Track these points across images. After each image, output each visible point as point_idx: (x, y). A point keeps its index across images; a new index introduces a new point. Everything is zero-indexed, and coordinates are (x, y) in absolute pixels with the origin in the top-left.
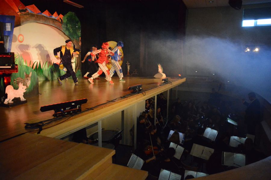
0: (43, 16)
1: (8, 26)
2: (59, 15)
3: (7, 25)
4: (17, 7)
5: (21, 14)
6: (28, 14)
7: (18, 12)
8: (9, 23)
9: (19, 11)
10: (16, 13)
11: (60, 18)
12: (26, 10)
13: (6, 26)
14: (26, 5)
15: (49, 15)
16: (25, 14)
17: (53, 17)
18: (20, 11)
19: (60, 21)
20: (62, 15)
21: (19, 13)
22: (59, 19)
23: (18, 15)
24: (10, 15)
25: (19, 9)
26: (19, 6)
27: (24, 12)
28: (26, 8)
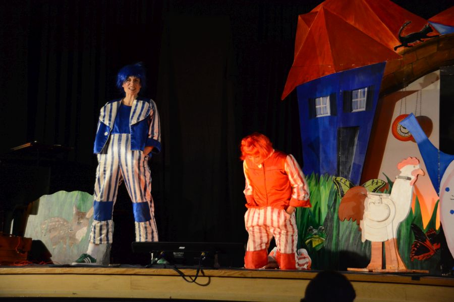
1: (359, 99)
3: (357, 95)
4: (394, 32)
5: (407, 48)
6: (438, 39)
7: (396, 49)
8: (364, 88)
9: (398, 44)
10: (390, 50)
12: (430, 29)
13: (353, 100)
14: (427, 16)
16: (420, 47)
18: (404, 42)
21: (401, 49)
23: (397, 56)
24: (370, 64)
25: (402, 36)
26: (402, 28)
27: (418, 41)
28: (429, 25)
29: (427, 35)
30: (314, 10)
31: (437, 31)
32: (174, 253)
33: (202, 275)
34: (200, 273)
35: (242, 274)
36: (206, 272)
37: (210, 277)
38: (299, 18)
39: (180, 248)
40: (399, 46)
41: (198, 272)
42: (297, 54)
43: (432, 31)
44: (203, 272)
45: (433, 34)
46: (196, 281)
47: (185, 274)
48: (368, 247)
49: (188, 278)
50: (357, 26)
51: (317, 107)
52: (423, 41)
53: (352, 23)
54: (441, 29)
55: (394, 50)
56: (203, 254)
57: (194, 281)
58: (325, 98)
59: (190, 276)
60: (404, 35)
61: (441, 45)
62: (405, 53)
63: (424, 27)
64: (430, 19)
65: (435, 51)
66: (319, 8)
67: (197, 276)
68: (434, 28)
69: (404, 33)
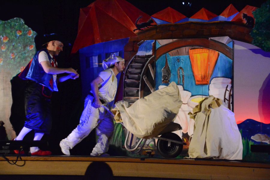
0: (192, 23)
2: (240, 10)
5: (141, 31)
6: (156, 27)
7: (134, 31)
8: (117, 52)
9: (135, 28)
10: (131, 31)
11: (245, 16)
12: (152, 21)
14: (151, 13)
15: (209, 17)
16: (147, 31)
17: (222, 18)
18: (139, 27)
19: (245, 22)
20: (250, 7)
22: (242, 18)
23: (135, 35)
24: (120, 39)
25: (138, 24)
26: (137, 19)
27: (146, 27)
28: (152, 19)
29: (151, 24)
30: (89, 6)
31: (156, 23)
32: (3, 147)
33: (20, 159)
34: (19, 159)
35: (45, 159)
36: (23, 158)
37: (25, 161)
38: (81, 9)
39: (7, 144)
40: (136, 30)
41: (18, 158)
42: (79, 31)
43: (153, 22)
44: (21, 158)
45: (154, 24)
46: (16, 163)
47: (10, 159)
48: (117, 142)
49: (11, 162)
50: (113, 17)
51: (91, 62)
52: (148, 27)
53: (111, 15)
54: (158, 22)
55: (133, 31)
56: (21, 147)
57: (15, 164)
58: (95, 57)
59: (13, 161)
60: (139, 23)
61: (158, 30)
62: (139, 33)
63: (149, 20)
64: (152, 16)
65: (155, 33)
66: (92, 5)
67: (17, 161)
68: (154, 21)
69: (138, 22)
